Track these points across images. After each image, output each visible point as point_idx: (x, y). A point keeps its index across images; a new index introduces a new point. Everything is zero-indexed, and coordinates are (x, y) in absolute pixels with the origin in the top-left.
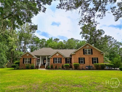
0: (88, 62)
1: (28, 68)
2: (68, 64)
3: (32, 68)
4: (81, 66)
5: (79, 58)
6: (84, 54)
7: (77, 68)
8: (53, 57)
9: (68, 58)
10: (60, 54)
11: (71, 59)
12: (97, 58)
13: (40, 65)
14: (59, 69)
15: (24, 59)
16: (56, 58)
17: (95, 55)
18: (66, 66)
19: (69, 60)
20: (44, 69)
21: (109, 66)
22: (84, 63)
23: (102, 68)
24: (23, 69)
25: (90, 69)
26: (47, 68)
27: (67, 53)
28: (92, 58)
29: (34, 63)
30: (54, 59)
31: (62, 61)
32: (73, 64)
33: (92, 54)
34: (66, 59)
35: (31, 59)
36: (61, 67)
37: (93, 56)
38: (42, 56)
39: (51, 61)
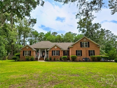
0: (85, 54)
1: (28, 60)
2: (66, 57)
3: (32, 60)
4: (78, 58)
5: (76, 51)
6: (81, 47)
7: (74, 60)
8: (52, 50)
9: (66, 50)
10: (58, 47)
11: (68, 51)
12: (94, 51)
13: (39, 58)
14: (58, 61)
15: (24, 51)
16: (55, 51)
17: (91, 48)
18: (64, 58)
19: (66, 53)
20: (43, 61)
21: (105, 58)
22: (81, 55)
23: (98, 60)
24: (23, 61)
25: (86, 61)
26: (46, 60)
27: (64, 46)
28: (89, 51)
29: (34, 55)
30: (52, 51)
31: (60, 54)
32: (71, 56)
33: (89, 47)
34: (64, 51)
35: (30, 51)
36: (59, 59)
37: (89, 49)
38: (41, 49)
39: (50, 53)
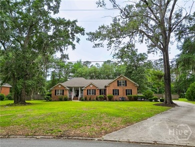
0: (122, 94)
1: (61, 100)
2: (102, 95)
3: (66, 100)
4: (115, 97)
5: (113, 90)
6: (118, 86)
7: (111, 99)
9: (102, 89)
10: (94, 86)
11: (105, 90)
12: (131, 90)
13: (72, 97)
14: (94, 100)
15: (56, 90)
16: (90, 90)
17: (129, 87)
18: (100, 98)
19: (103, 92)
20: (78, 101)
21: (142, 97)
22: (118, 95)
23: (136, 99)
24: (55, 101)
25: (123, 101)
26: (81, 100)
27: (101, 83)
28: (126, 90)
29: (67, 94)
30: (88, 90)
31: (96, 93)
32: (107, 95)
33: (126, 86)
34: (100, 90)
35: (63, 90)
36: (95, 99)
37: (127, 88)
38: (74, 88)
39: (85, 92)
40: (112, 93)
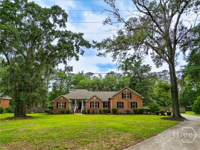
0: (126, 107)
1: (62, 113)
2: (106, 109)
3: (68, 113)
4: (120, 110)
5: (118, 102)
6: (123, 98)
7: (115, 112)
8: (90, 101)
9: (106, 102)
10: (97, 98)
11: (109, 103)
12: (136, 103)
14: (97, 114)
15: (57, 103)
16: (93, 102)
17: (134, 99)
18: (104, 111)
19: (106, 104)
20: (81, 114)
21: (147, 110)
22: (123, 107)
23: (141, 112)
24: (57, 114)
25: (128, 114)
26: (84, 113)
27: (104, 96)
28: (131, 103)
29: (69, 107)
30: (91, 103)
31: (100, 106)
32: (111, 108)
33: (131, 98)
34: (104, 103)
35: (65, 103)
36: (98, 112)
37: (132, 101)
38: (77, 100)
39: (88, 105)
40: (116, 106)
